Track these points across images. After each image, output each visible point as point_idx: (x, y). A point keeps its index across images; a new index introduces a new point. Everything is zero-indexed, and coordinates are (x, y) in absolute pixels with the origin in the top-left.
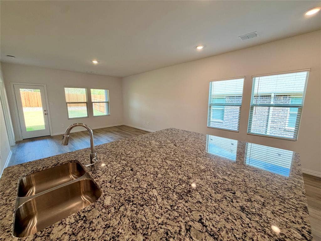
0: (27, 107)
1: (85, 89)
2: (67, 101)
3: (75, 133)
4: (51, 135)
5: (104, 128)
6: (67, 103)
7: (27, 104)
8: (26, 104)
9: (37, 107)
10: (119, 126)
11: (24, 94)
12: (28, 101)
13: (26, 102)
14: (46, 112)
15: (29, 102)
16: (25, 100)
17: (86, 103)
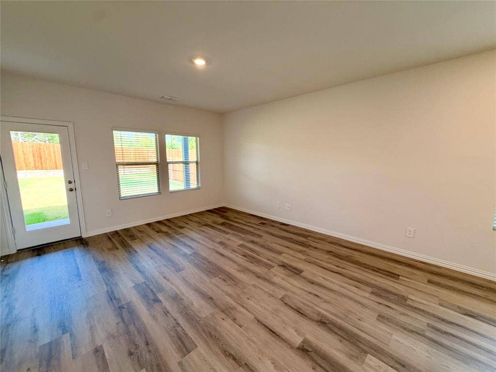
0: (36, 169)
1: (154, 134)
2: (118, 160)
3: (134, 227)
4: (84, 236)
5: (190, 215)
6: (118, 165)
7: (37, 164)
8: (35, 164)
9: (54, 169)
10: (215, 209)
11: (33, 146)
12: (39, 159)
13: (34, 161)
14: (72, 186)
15: (40, 162)
16: (34, 157)
17: (156, 164)
